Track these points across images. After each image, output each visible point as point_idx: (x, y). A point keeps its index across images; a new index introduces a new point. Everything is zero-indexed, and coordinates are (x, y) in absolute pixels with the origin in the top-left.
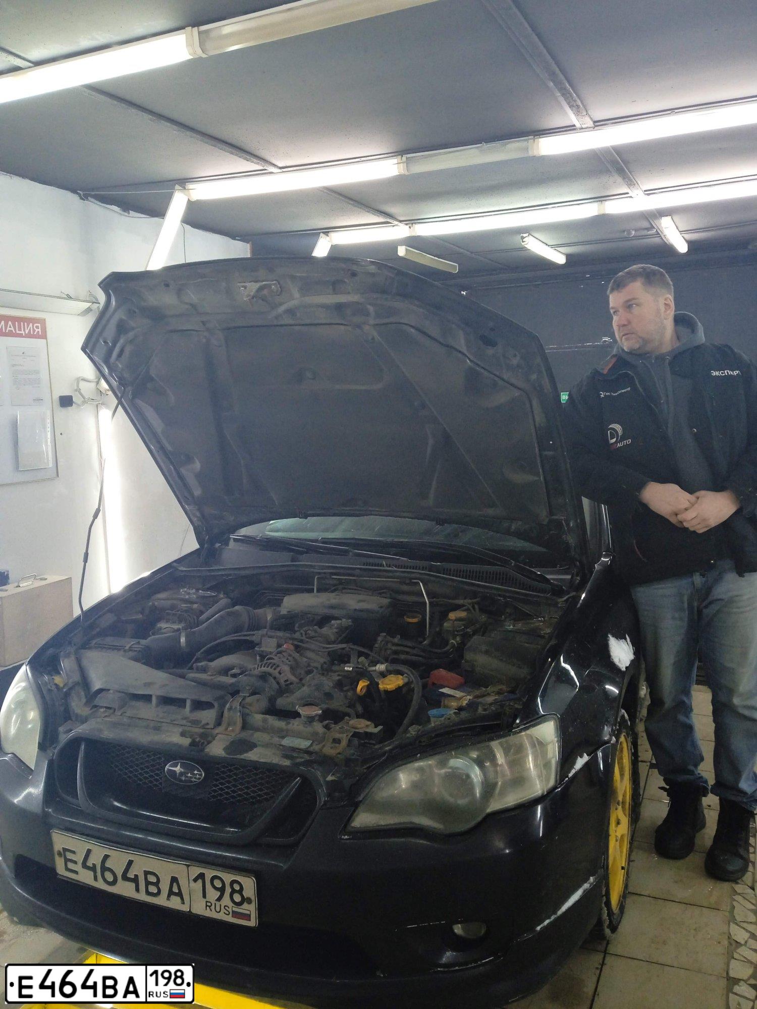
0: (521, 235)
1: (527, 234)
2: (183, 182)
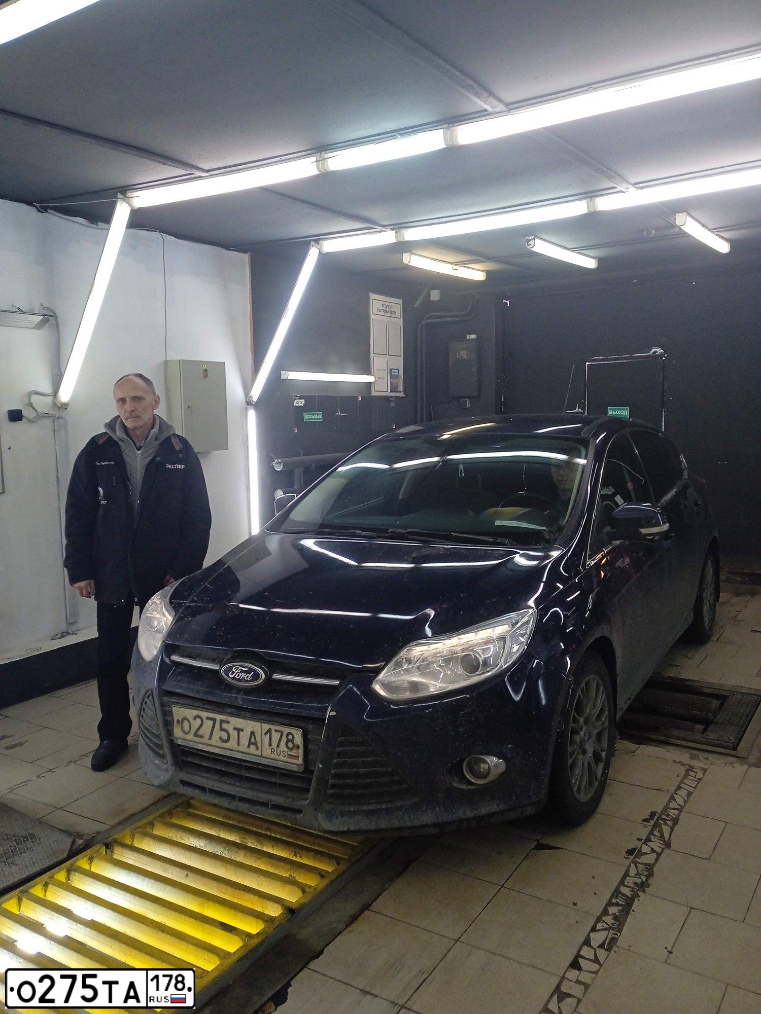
0: (527, 238)
1: (533, 237)
2: (124, 190)
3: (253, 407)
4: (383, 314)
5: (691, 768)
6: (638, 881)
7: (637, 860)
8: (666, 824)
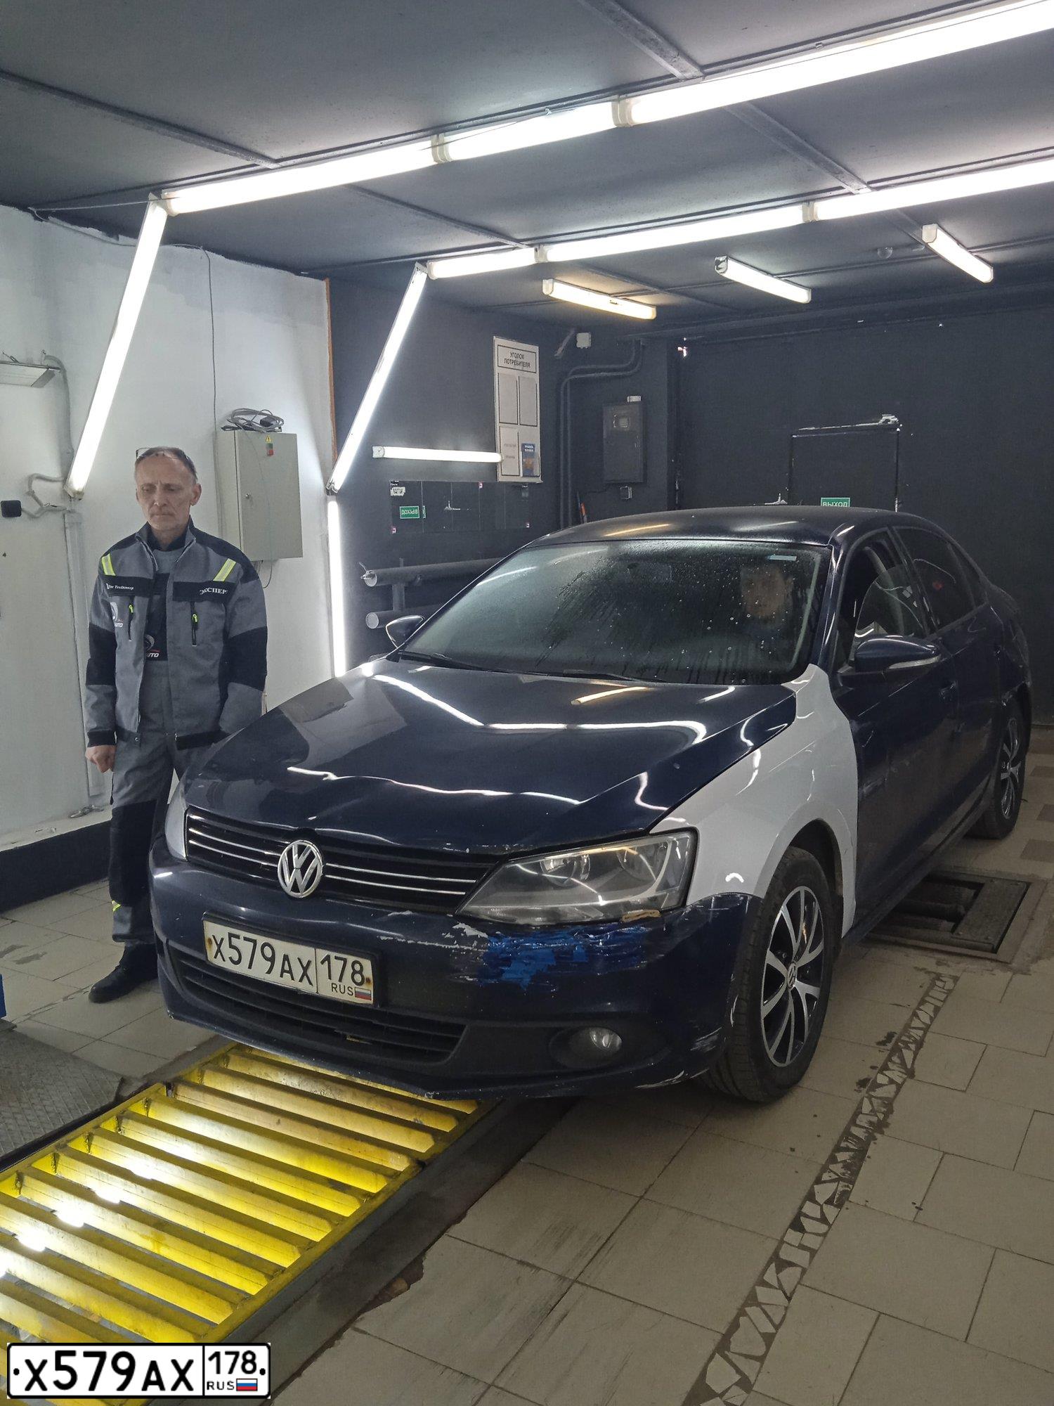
3: (335, 497)
4: (512, 366)
5: (939, 977)
6: (874, 1119)
7: (872, 1093)
8: (908, 1048)
